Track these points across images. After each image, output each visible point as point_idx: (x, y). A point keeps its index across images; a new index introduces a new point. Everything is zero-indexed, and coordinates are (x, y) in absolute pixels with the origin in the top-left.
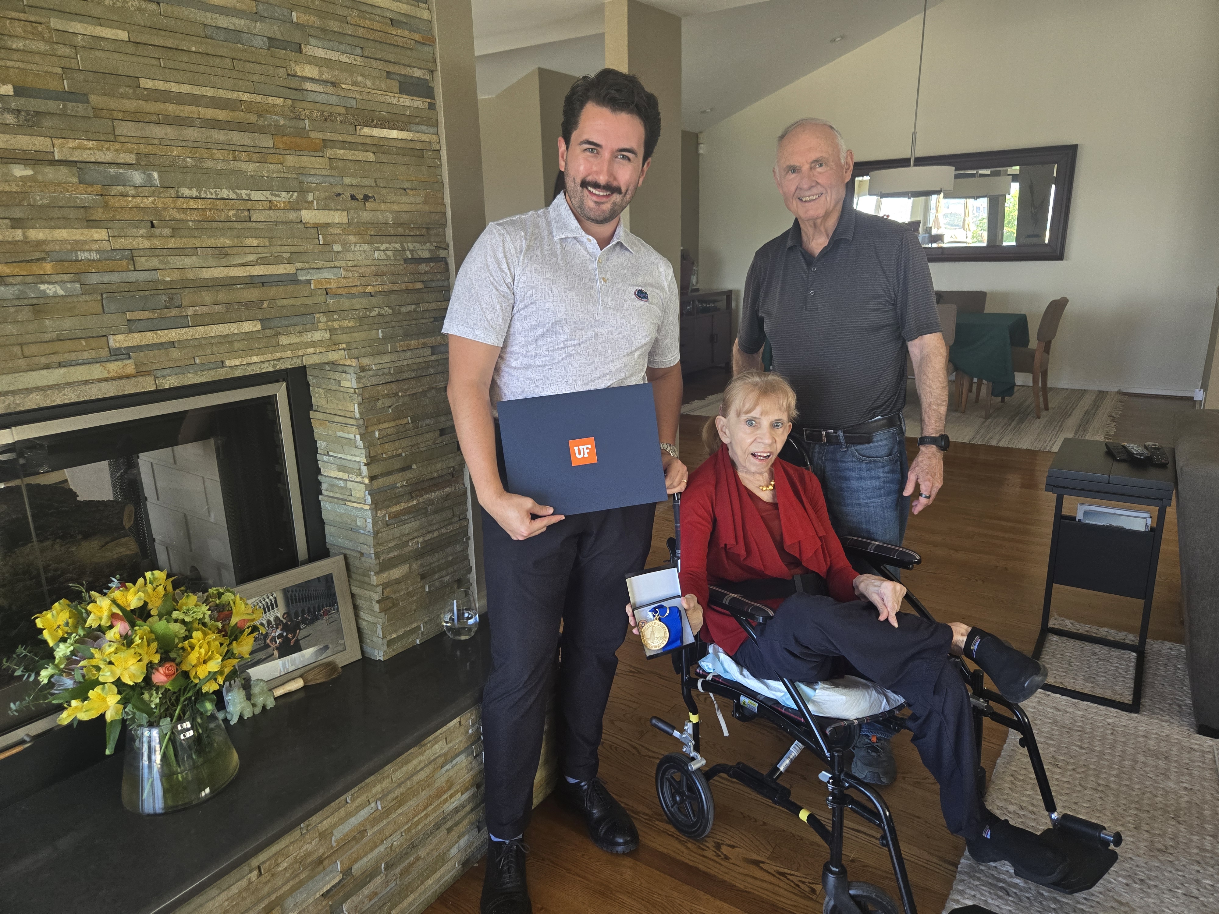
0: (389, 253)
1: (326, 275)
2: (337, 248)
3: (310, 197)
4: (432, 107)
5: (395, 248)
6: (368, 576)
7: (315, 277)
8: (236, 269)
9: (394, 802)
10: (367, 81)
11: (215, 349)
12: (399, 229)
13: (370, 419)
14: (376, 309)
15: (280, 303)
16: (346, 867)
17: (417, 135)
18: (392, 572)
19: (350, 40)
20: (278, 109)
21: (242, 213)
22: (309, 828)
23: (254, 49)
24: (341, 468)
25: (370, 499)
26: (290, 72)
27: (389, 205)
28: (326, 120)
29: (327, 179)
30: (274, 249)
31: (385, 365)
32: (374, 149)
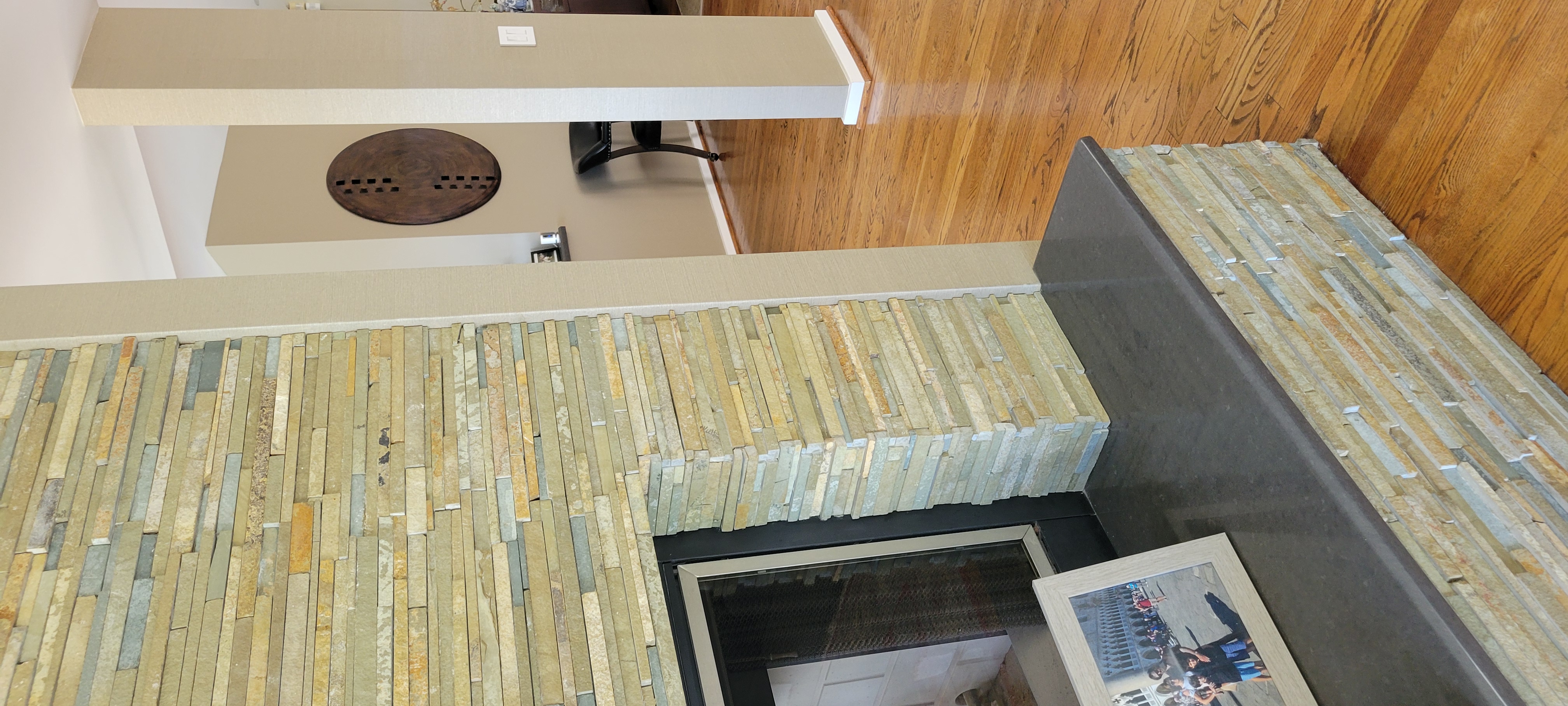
0: (471, 409)
1: (508, 500)
2: (465, 483)
3: (386, 522)
4: (236, 345)
5: (462, 401)
6: (979, 443)
7: (512, 516)
8: (501, 628)
9: (1347, 388)
10: (198, 438)
11: (628, 657)
12: (432, 394)
13: (733, 439)
14: (560, 429)
15: (554, 565)
16: (1449, 457)
17: (282, 366)
18: (972, 409)
19: (134, 462)
20: (248, 566)
21: (414, 618)
22: (1388, 510)
23: (153, 599)
24: (811, 484)
25: (859, 440)
26: (190, 549)
27: (394, 410)
28: (262, 498)
29: (357, 497)
30: (470, 574)
31: (649, 418)
32: (307, 430)
